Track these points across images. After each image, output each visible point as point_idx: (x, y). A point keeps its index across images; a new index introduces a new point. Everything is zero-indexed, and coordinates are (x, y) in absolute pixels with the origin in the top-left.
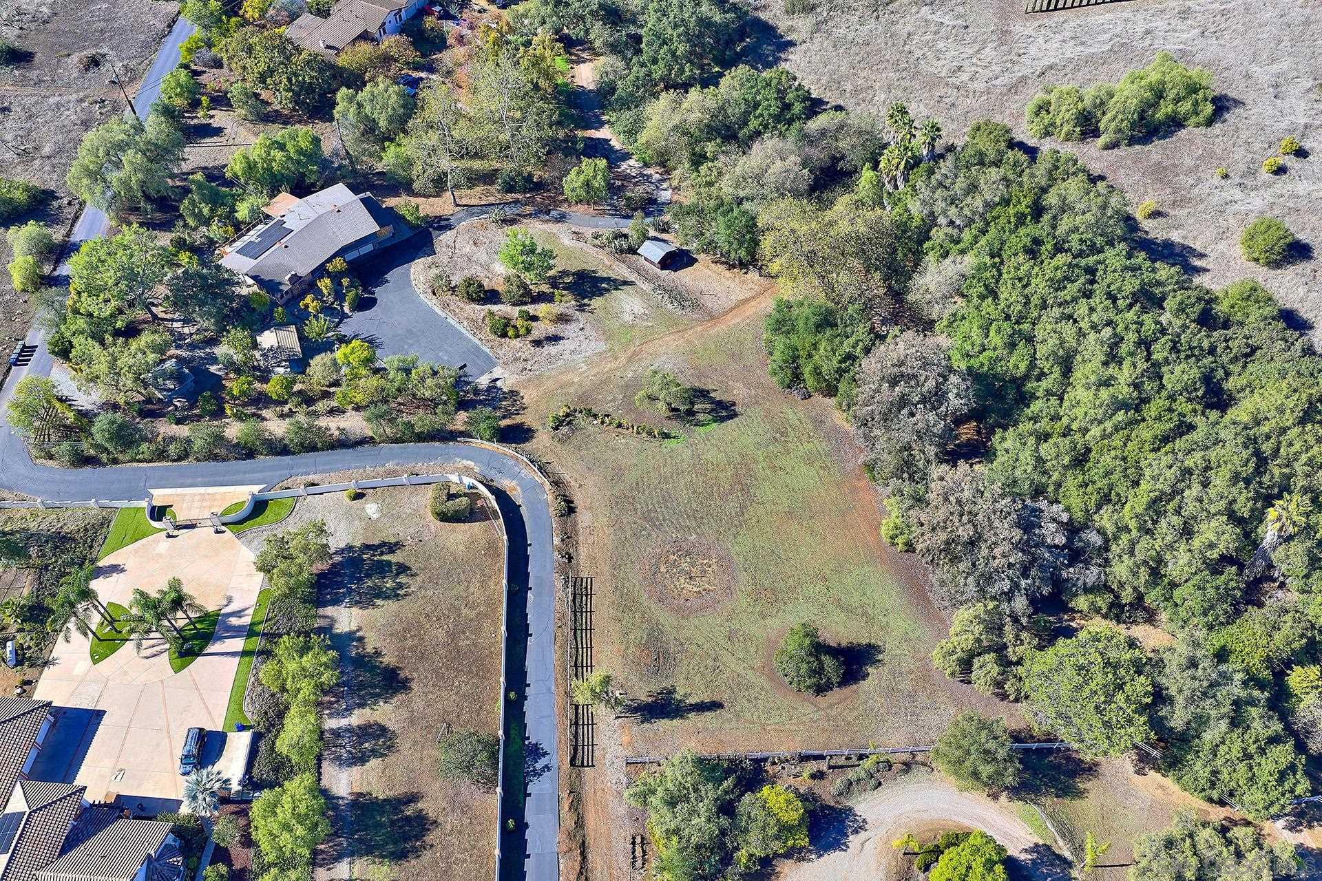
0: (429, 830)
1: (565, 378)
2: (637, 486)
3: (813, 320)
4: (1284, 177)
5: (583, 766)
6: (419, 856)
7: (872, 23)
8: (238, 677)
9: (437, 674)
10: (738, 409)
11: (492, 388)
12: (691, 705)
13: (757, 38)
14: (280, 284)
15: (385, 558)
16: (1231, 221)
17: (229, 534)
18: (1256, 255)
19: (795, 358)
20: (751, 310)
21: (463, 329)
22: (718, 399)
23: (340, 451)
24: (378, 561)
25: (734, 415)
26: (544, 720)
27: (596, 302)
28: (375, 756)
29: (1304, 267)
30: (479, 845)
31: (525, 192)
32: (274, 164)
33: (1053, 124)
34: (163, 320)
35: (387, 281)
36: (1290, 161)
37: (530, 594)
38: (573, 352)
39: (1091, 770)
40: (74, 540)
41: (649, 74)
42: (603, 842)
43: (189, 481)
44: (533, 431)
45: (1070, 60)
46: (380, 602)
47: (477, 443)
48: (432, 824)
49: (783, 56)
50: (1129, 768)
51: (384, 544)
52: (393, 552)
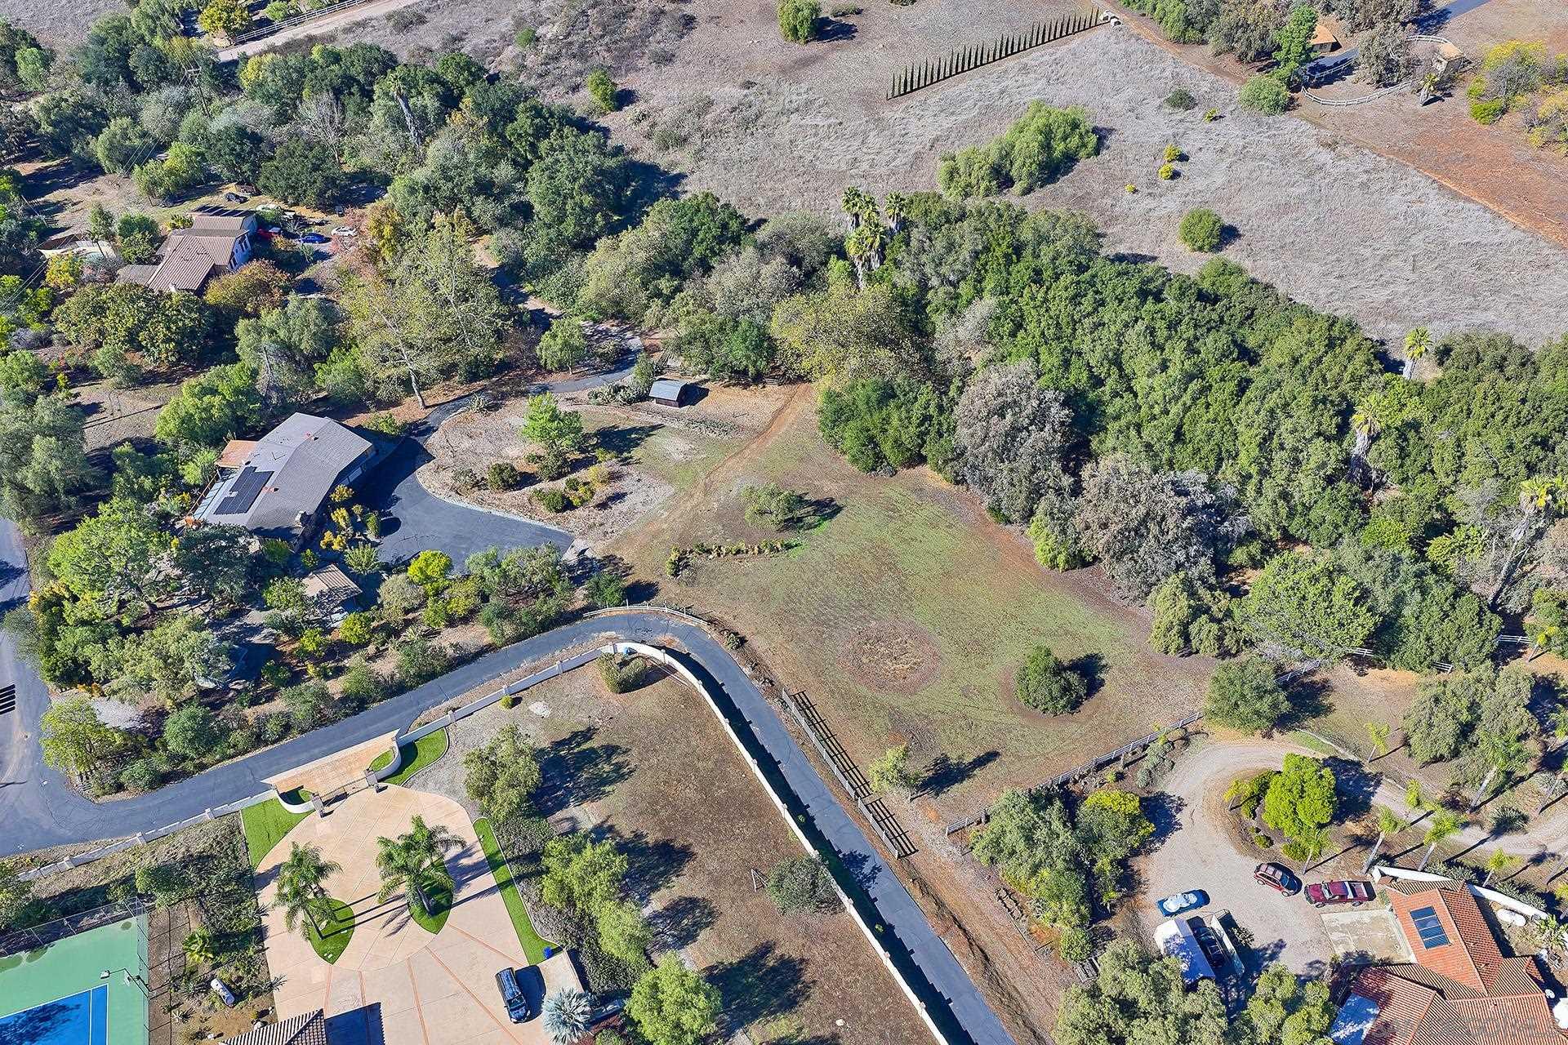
0: (801, 969)
1: (653, 528)
2: (790, 598)
3: (874, 397)
4: (1180, 180)
5: (907, 855)
6: (808, 997)
7: (750, 141)
8: (511, 910)
9: (713, 831)
10: (838, 502)
11: (583, 560)
12: (970, 763)
13: (643, 180)
14: (290, 529)
15: (584, 747)
16: (1160, 225)
17: (393, 788)
18: (1199, 244)
19: (871, 439)
20: (790, 416)
21: (515, 516)
22: (813, 500)
23: (460, 670)
24: (579, 752)
25: (839, 509)
26: (844, 830)
27: (636, 453)
28: (701, 928)
29: (1237, 244)
30: (860, 961)
31: (489, 377)
32: (214, 411)
33: (969, 185)
34: (163, 609)
35: (398, 499)
36: (1177, 166)
37: (753, 728)
38: (644, 503)
39: (1325, 687)
40: (212, 857)
41: (560, 234)
42: (971, 911)
43: (304, 756)
44: (653, 585)
45: (950, 130)
46: (608, 788)
47: (606, 613)
48: (801, 963)
49: (679, 189)
50: (1352, 674)
51: (575, 735)
52: (590, 738)
